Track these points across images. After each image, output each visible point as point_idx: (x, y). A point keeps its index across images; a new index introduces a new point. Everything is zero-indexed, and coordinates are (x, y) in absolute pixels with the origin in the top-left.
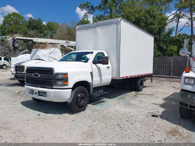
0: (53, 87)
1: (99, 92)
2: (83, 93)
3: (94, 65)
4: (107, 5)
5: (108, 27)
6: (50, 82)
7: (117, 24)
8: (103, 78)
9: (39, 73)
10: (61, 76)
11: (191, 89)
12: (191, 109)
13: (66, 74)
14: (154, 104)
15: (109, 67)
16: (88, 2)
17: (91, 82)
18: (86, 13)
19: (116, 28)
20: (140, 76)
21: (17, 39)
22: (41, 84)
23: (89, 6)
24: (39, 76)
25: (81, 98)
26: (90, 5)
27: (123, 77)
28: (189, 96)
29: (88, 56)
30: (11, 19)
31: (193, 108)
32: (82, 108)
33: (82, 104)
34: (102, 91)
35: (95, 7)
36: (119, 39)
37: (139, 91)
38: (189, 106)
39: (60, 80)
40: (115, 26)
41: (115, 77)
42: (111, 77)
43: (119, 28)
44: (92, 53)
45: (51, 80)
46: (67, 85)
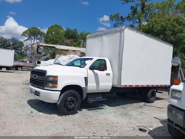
0: (44, 88)
1: (97, 98)
2: (74, 97)
3: (91, 71)
4: (136, 15)
5: (112, 35)
6: (43, 83)
7: (120, 32)
8: (100, 84)
9: (38, 75)
10: (52, 79)
11: (176, 104)
12: (176, 127)
13: (56, 77)
14: (156, 118)
15: (109, 74)
16: (118, 13)
17: (85, 87)
18: (116, 24)
19: (119, 36)
20: (150, 86)
21: (41, 46)
22: (38, 84)
23: (118, 17)
24: (37, 77)
25: (70, 102)
26: (120, 16)
27: (126, 86)
28: (174, 112)
29: (87, 62)
30: (53, 30)
31: (177, 127)
32: (72, 111)
33: (71, 107)
34: (101, 98)
35: (124, 18)
36: (122, 47)
37: (149, 103)
38: (174, 124)
39: (51, 82)
40: (119, 34)
41: (116, 84)
42: (111, 84)
43: (123, 36)
44: (91, 59)
45: (44, 81)
46: (56, 87)
